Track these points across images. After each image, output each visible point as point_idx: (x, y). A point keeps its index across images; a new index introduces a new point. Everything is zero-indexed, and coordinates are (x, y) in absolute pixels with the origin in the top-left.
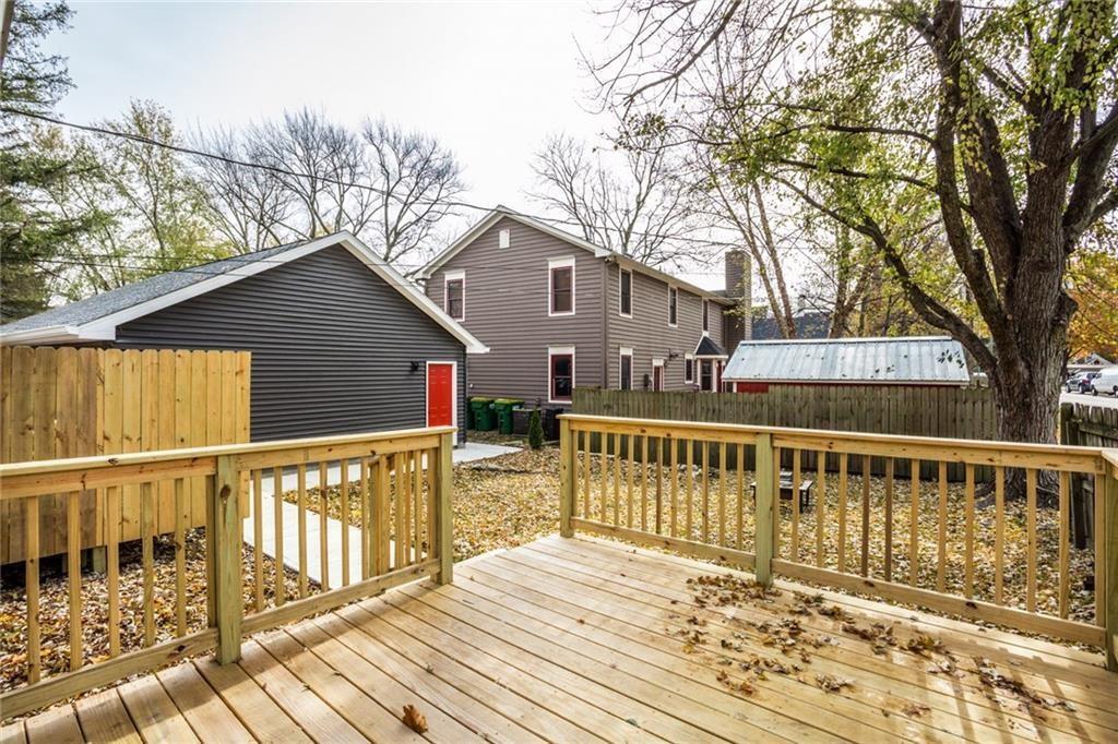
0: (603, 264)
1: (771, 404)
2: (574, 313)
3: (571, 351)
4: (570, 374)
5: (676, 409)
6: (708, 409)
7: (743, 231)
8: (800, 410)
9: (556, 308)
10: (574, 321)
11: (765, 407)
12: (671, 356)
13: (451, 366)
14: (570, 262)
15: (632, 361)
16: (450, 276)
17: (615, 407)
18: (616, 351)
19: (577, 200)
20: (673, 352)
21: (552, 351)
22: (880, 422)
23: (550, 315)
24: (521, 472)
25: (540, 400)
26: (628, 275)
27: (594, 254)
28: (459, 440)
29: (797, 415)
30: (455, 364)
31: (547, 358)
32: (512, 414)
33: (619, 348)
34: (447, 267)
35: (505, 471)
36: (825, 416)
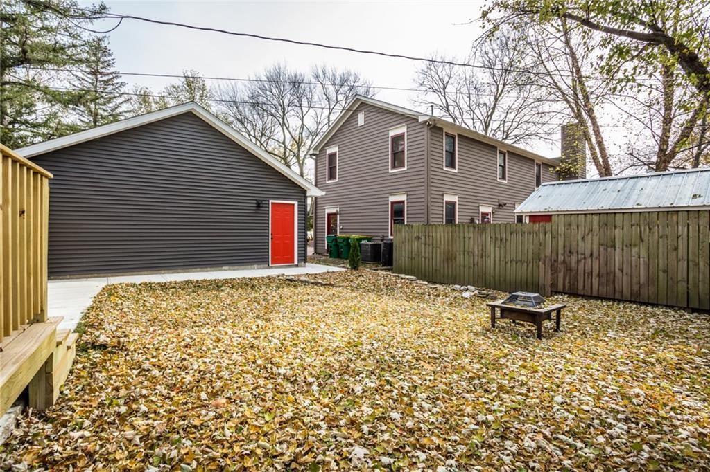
0: (426, 127)
1: (555, 233)
2: (406, 168)
3: (403, 198)
4: (404, 216)
5: (469, 238)
6: (496, 239)
7: (568, 102)
8: (583, 238)
9: (394, 167)
10: (406, 175)
11: (549, 236)
12: (500, 205)
13: (293, 205)
14: (403, 130)
15: (457, 206)
16: (330, 151)
17: (423, 238)
18: (441, 197)
19: (450, 102)
20: (502, 202)
21: (392, 199)
22: (676, 249)
23: (390, 171)
24: (326, 285)
25: (383, 236)
26: (454, 138)
27: (418, 120)
28: (299, 260)
29: (581, 244)
30: (296, 203)
31: (388, 204)
32: (360, 245)
33: (443, 195)
34: (328, 144)
35: (312, 283)
36: (610, 244)
